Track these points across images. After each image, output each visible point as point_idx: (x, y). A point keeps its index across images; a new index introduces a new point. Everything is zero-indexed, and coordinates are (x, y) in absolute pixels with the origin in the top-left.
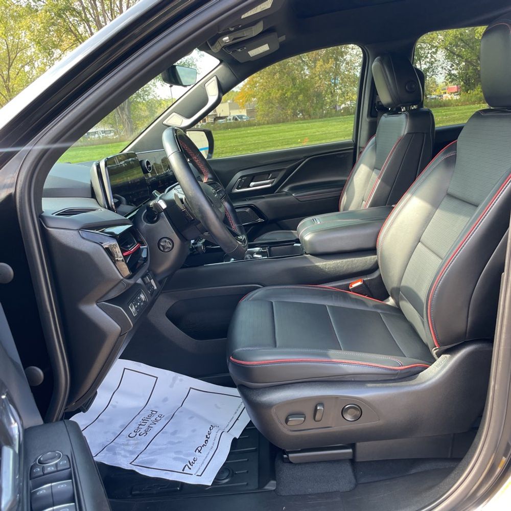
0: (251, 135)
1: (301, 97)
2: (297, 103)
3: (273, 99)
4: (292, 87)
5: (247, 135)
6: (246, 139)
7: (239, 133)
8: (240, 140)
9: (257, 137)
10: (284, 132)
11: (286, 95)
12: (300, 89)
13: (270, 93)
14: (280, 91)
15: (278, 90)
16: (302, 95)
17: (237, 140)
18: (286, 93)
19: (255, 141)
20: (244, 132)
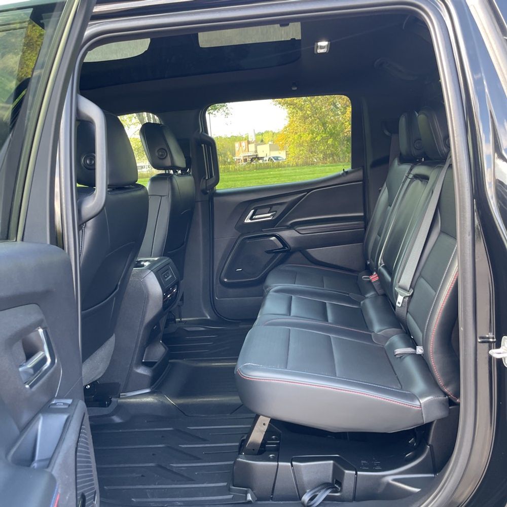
0: (272, 176)
1: (330, 141)
2: (327, 147)
3: (303, 142)
4: (323, 131)
5: (268, 176)
6: (266, 180)
7: (261, 174)
8: (260, 181)
9: (277, 178)
10: (305, 175)
11: (316, 139)
12: (330, 133)
13: (301, 137)
14: (311, 135)
15: (309, 134)
16: (332, 140)
17: (257, 180)
18: (316, 137)
19: (274, 182)
20: (267, 173)
